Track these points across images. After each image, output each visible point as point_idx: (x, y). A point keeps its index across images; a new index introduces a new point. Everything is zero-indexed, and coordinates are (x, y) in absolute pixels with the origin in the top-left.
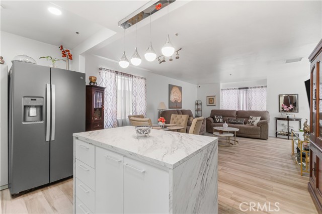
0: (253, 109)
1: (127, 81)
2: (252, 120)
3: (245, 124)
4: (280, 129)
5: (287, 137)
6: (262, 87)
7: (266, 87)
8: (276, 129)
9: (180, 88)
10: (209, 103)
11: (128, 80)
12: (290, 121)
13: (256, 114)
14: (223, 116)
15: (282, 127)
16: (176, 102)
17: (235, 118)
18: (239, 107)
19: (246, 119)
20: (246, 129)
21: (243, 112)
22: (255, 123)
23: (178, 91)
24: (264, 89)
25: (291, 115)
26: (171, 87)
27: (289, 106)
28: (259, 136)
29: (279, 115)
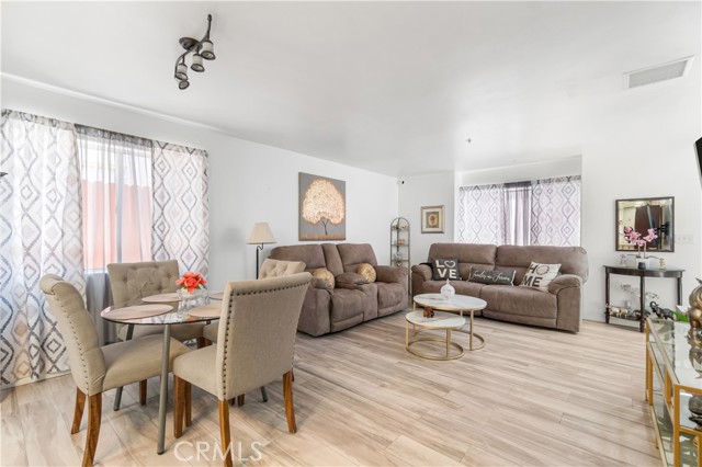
0: (544, 241)
1: (127, 159)
2: (535, 275)
3: (516, 283)
4: (617, 300)
5: (637, 324)
6: (569, 179)
7: (579, 178)
8: (607, 301)
9: (340, 186)
10: (428, 226)
11: (133, 154)
12: (646, 278)
13: (548, 255)
14: (459, 262)
15: (624, 293)
16: (324, 222)
17: (491, 268)
18: (505, 236)
19: (519, 269)
20: (516, 300)
21: (516, 249)
22: (544, 284)
23: (332, 190)
24: (574, 183)
25: (651, 260)
26: (305, 181)
27: (648, 234)
28: (553, 322)
29: (615, 259)
